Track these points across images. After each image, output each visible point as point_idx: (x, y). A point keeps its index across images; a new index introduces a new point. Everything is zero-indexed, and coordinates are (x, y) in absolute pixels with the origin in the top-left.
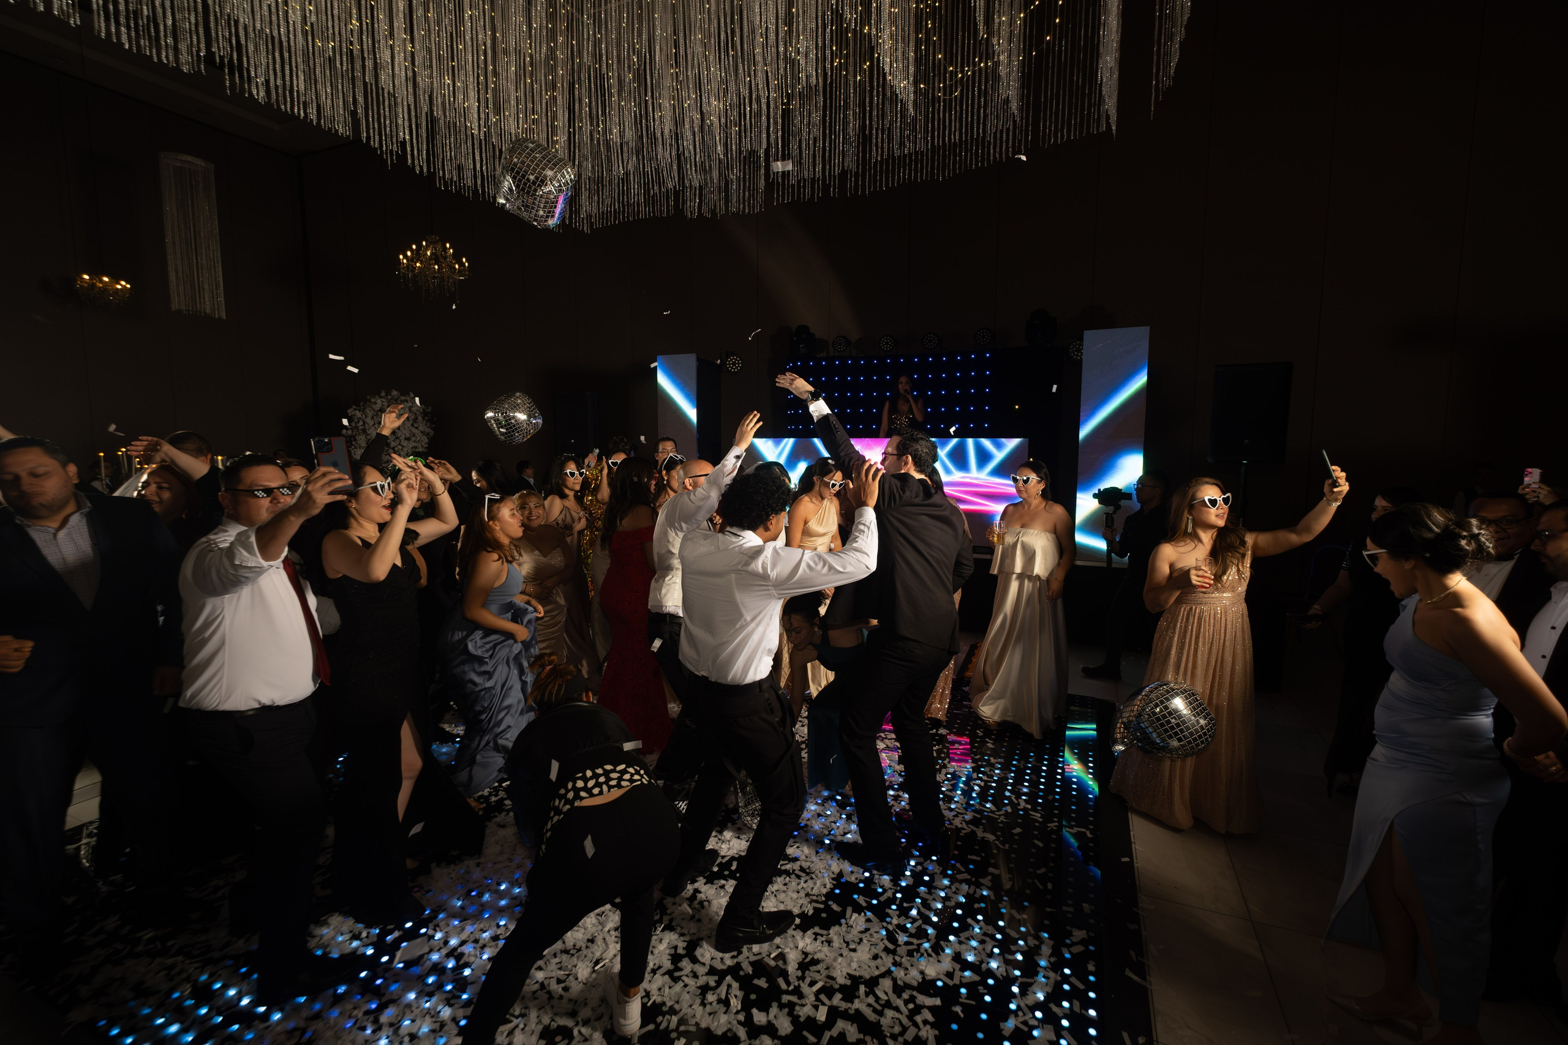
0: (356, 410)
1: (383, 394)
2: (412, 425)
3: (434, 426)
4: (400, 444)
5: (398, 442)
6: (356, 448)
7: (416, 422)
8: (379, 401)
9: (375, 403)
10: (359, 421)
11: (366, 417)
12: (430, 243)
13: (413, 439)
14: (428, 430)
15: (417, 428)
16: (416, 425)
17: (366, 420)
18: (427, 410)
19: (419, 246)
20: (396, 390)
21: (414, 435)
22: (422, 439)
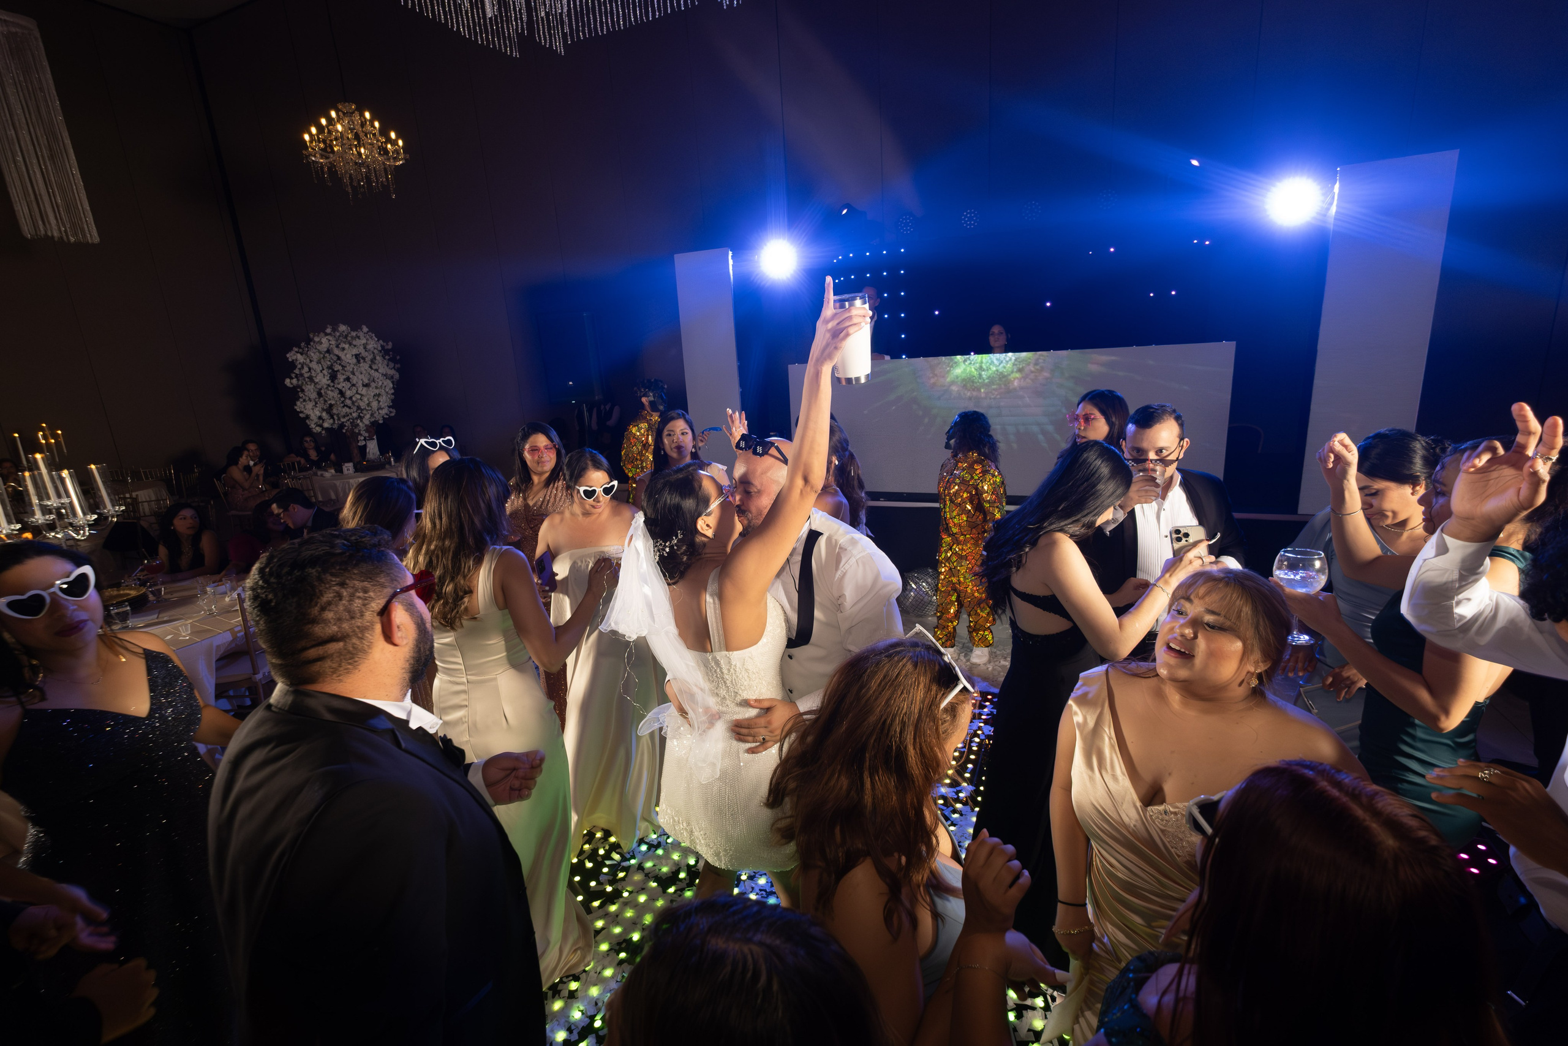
0: (297, 352)
1: (328, 330)
2: (371, 367)
3: (398, 366)
4: (357, 393)
5: (354, 390)
6: (304, 401)
7: (375, 363)
8: (324, 340)
9: (321, 343)
10: (303, 367)
11: (311, 361)
12: (344, 114)
13: (373, 385)
14: (392, 372)
15: (377, 370)
16: (374, 367)
17: (311, 365)
18: (386, 347)
19: (330, 120)
20: (344, 324)
21: (374, 381)
22: (385, 384)
